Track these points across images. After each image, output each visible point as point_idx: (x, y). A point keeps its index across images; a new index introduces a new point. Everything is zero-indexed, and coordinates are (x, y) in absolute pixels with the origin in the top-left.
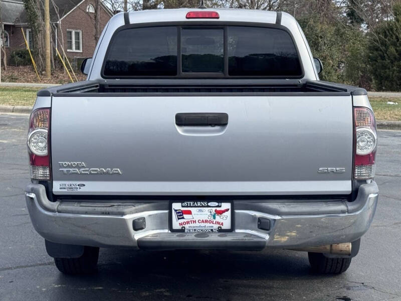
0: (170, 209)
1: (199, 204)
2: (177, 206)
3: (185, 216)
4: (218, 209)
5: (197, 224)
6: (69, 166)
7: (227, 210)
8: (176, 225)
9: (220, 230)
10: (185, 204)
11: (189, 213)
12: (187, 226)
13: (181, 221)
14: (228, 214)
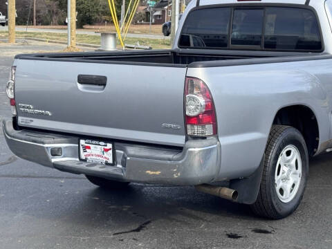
0: (79, 144)
1: (94, 142)
2: (82, 142)
3: (87, 150)
4: (105, 147)
5: (94, 157)
6: (23, 107)
7: (110, 149)
8: (83, 156)
9: (107, 164)
10: (87, 141)
11: (89, 148)
12: (89, 158)
13: (86, 153)
14: (111, 152)
